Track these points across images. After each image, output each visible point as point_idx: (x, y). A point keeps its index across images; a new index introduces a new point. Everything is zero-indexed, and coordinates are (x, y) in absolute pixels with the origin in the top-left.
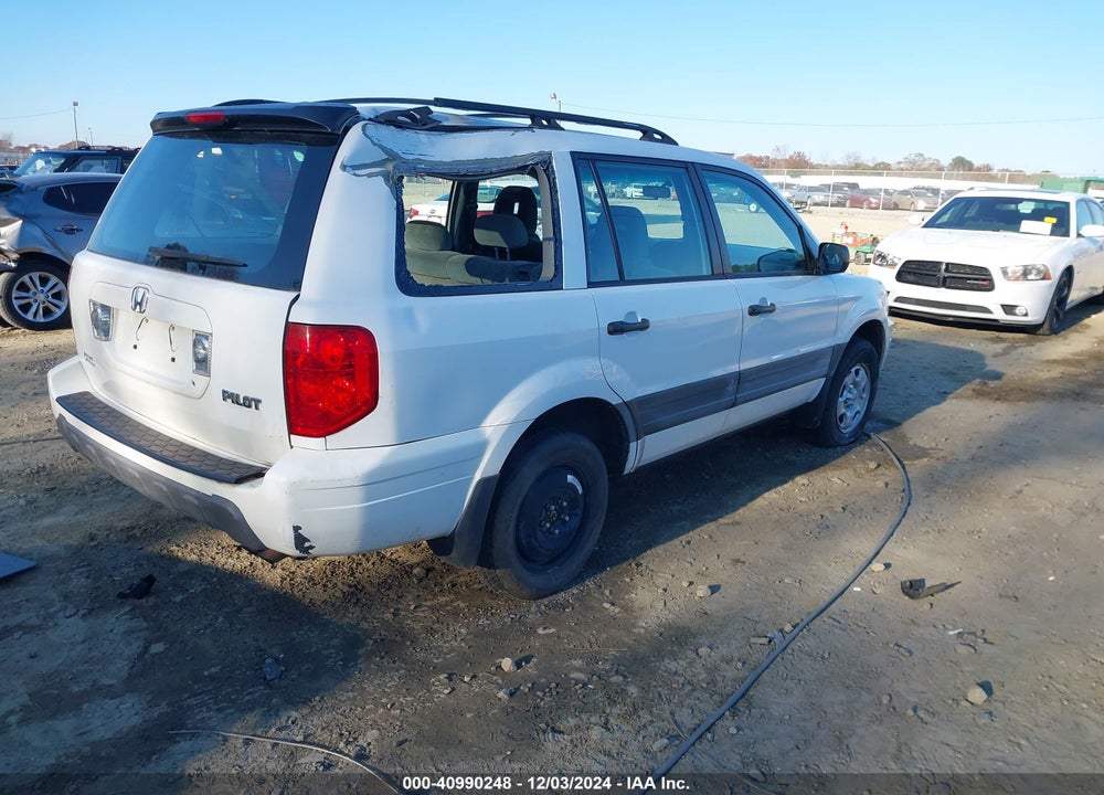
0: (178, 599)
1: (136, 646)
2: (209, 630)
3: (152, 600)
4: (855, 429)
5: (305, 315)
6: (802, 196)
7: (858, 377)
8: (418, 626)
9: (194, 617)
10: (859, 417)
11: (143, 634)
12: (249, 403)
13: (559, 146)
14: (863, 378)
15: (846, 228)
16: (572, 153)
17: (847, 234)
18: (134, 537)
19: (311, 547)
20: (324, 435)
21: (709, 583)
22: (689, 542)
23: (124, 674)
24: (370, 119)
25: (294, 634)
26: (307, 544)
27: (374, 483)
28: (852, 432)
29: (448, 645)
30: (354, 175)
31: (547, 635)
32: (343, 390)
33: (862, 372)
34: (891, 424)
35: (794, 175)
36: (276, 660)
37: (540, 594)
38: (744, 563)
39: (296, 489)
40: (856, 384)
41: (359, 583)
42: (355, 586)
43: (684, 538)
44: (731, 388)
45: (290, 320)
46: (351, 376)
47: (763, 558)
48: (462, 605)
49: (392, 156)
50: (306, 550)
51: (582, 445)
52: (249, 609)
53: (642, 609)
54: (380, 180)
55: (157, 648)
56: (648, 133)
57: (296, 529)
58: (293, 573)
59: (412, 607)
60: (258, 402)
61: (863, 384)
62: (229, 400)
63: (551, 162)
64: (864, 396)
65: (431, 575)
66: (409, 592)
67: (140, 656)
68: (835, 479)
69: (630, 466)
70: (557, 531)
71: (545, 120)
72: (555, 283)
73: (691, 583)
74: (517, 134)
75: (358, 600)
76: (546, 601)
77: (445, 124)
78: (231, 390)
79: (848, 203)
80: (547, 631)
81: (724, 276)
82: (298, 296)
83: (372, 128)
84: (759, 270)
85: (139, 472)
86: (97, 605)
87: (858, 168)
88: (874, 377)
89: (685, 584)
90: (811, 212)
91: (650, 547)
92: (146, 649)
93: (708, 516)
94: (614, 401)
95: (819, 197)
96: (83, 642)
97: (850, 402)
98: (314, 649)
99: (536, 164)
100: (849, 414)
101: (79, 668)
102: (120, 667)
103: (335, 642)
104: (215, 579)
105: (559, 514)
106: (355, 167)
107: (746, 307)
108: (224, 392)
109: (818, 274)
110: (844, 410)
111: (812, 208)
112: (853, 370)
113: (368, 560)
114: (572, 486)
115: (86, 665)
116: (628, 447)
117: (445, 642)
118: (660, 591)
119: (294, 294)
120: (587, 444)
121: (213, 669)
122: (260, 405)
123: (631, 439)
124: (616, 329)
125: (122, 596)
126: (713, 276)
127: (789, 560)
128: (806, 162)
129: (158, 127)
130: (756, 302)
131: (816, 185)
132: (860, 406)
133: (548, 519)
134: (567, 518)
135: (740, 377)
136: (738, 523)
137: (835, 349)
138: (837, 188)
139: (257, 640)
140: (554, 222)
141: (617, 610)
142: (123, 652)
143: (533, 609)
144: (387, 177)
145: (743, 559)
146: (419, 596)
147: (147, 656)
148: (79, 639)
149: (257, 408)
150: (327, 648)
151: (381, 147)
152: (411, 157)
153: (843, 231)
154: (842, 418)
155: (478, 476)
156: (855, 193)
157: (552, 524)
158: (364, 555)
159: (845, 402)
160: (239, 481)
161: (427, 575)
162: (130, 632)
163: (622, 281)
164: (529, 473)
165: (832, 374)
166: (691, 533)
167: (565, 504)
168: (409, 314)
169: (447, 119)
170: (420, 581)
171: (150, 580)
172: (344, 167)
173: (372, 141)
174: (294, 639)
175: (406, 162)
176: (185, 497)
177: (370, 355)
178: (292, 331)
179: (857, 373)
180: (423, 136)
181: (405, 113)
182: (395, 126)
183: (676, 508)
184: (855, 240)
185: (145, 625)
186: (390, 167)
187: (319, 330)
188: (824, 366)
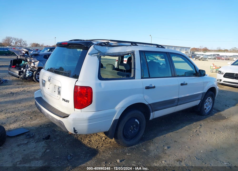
0: (54, 140)
1: (44, 150)
2: (59, 148)
3: (49, 140)
4: (209, 112)
5: (79, 84)
6: (206, 57)
7: (209, 100)
8: (101, 151)
9: (56, 145)
10: (210, 109)
11: (46, 147)
12: (67, 101)
13: (136, 49)
14: (211, 100)
15: (214, 65)
16: (139, 51)
17: (214, 66)
18: (49, 127)
19: (77, 132)
20: (81, 109)
21: (168, 146)
22: (165, 136)
23: (41, 156)
24: (96, 44)
25: (75, 150)
26: (76, 132)
27: (90, 119)
28: (208, 112)
29: (107, 155)
30: (91, 56)
31: (129, 155)
32: (85, 99)
33: (210, 99)
34: (218, 111)
35: (204, 52)
36: (71, 155)
37: (128, 146)
38: (177, 142)
39: (74, 120)
40: (209, 102)
41: (91, 140)
42: (90, 140)
43: (164, 135)
44: (176, 102)
45: (76, 85)
46: (87, 97)
47: (182, 141)
48: (111, 147)
49: (99, 52)
50: (76, 133)
51: (139, 113)
52: (68, 144)
53: (151, 151)
54: (96, 57)
55: (48, 151)
56: (158, 46)
57: (74, 128)
58: (78, 137)
59: (101, 146)
60: (69, 101)
61: (211, 101)
62: (64, 100)
63: (134, 53)
64: (211, 104)
65: (106, 139)
66: (101, 143)
67: (44, 152)
68: (202, 123)
69: (151, 118)
70: (133, 132)
71: (134, 44)
72: (134, 78)
73: (164, 146)
74: (127, 47)
75: (90, 144)
76: (130, 147)
77: (112, 45)
78: (64, 98)
79: (217, 59)
80: (129, 154)
81: (175, 76)
82: (78, 80)
83: (96, 46)
84: (185, 75)
85: (47, 114)
86: (39, 140)
87: (220, 51)
88: (213, 100)
89: (162, 146)
90: (207, 61)
91: (156, 137)
92: (46, 151)
93: (171, 130)
94: (147, 103)
95: (209, 57)
96: (34, 148)
97: (207, 106)
98: (79, 154)
99: (131, 53)
100: (207, 108)
101: (32, 153)
102: (40, 154)
103: (84, 152)
104: (62, 137)
105: (133, 128)
106: (91, 54)
107: (180, 84)
108: (63, 99)
109: (199, 76)
110: (206, 107)
111: (208, 60)
112: (208, 98)
113: (94, 135)
114: (136, 122)
115: (34, 153)
116: (150, 114)
117: (106, 155)
118: (156, 147)
119: (77, 80)
120: (140, 113)
121: (58, 156)
122: (69, 102)
123: (151, 112)
124: (147, 88)
125: (43, 139)
126: (172, 77)
127: (188, 142)
128: (207, 49)
129: (58, 45)
130: (182, 82)
131: (209, 55)
132: (210, 106)
133: (131, 129)
134: (135, 129)
135: (179, 99)
136: (178, 132)
137: (203, 93)
138: (214, 55)
139: (68, 151)
140: (134, 65)
141: (145, 151)
142: (41, 151)
143: (127, 149)
144: (98, 56)
145: (177, 141)
146: (103, 144)
147: (46, 152)
148: (34, 147)
149: (68, 102)
150: (82, 154)
151: (97, 50)
152: (104, 52)
153: (213, 65)
154: (205, 109)
155: (114, 119)
156: (218, 56)
157: (132, 130)
158: (93, 134)
159: (206, 105)
160: (64, 117)
161: (105, 139)
162: (43, 147)
163: (150, 78)
164: (126, 119)
165: (202, 99)
166: (166, 135)
167: (135, 126)
168: (100, 84)
169: (113, 44)
170: (104, 140)
171: (49, 136)
172: (89, 54)
173: (95, 49)
174: (75, 151)
175: (102, 53)
176: (54, 120)
177: (91, 92)
178: (76, 87)
179: (209, 99)
180: (107, 48)
181: (104, 43)
182: (101, 46)
183: (163, 128)
184: (216, 67)
185: (47, 145)
186: (99, 54)
187: (81, 87)
188: (200, 97)
